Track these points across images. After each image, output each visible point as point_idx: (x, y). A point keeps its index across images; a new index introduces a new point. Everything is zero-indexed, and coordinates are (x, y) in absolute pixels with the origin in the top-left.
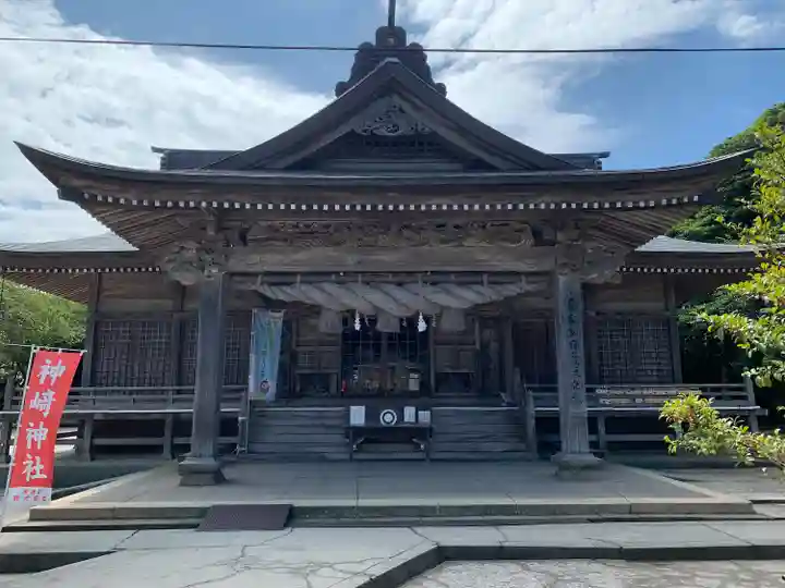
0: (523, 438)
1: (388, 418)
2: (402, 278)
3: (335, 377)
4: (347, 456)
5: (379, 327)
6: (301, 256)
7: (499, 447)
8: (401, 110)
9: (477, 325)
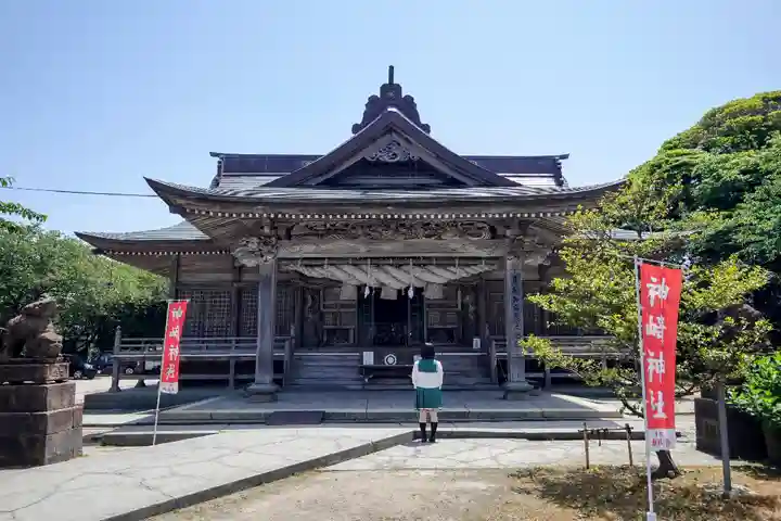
0: (488, 375)
1: (391, 361)
2: (399, 262)
3: (352, 332)
4: (360, 387)
5: (383, 296)
6: (329, 246)
7: (471, 381)
8: (399, 144)
9: (459, 292)
